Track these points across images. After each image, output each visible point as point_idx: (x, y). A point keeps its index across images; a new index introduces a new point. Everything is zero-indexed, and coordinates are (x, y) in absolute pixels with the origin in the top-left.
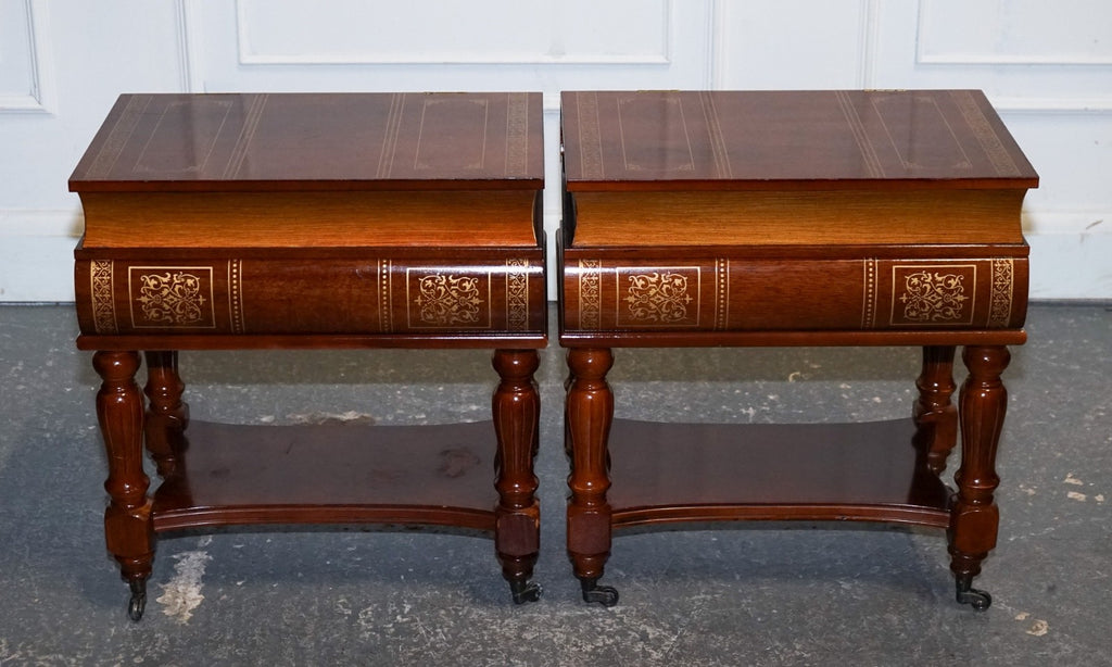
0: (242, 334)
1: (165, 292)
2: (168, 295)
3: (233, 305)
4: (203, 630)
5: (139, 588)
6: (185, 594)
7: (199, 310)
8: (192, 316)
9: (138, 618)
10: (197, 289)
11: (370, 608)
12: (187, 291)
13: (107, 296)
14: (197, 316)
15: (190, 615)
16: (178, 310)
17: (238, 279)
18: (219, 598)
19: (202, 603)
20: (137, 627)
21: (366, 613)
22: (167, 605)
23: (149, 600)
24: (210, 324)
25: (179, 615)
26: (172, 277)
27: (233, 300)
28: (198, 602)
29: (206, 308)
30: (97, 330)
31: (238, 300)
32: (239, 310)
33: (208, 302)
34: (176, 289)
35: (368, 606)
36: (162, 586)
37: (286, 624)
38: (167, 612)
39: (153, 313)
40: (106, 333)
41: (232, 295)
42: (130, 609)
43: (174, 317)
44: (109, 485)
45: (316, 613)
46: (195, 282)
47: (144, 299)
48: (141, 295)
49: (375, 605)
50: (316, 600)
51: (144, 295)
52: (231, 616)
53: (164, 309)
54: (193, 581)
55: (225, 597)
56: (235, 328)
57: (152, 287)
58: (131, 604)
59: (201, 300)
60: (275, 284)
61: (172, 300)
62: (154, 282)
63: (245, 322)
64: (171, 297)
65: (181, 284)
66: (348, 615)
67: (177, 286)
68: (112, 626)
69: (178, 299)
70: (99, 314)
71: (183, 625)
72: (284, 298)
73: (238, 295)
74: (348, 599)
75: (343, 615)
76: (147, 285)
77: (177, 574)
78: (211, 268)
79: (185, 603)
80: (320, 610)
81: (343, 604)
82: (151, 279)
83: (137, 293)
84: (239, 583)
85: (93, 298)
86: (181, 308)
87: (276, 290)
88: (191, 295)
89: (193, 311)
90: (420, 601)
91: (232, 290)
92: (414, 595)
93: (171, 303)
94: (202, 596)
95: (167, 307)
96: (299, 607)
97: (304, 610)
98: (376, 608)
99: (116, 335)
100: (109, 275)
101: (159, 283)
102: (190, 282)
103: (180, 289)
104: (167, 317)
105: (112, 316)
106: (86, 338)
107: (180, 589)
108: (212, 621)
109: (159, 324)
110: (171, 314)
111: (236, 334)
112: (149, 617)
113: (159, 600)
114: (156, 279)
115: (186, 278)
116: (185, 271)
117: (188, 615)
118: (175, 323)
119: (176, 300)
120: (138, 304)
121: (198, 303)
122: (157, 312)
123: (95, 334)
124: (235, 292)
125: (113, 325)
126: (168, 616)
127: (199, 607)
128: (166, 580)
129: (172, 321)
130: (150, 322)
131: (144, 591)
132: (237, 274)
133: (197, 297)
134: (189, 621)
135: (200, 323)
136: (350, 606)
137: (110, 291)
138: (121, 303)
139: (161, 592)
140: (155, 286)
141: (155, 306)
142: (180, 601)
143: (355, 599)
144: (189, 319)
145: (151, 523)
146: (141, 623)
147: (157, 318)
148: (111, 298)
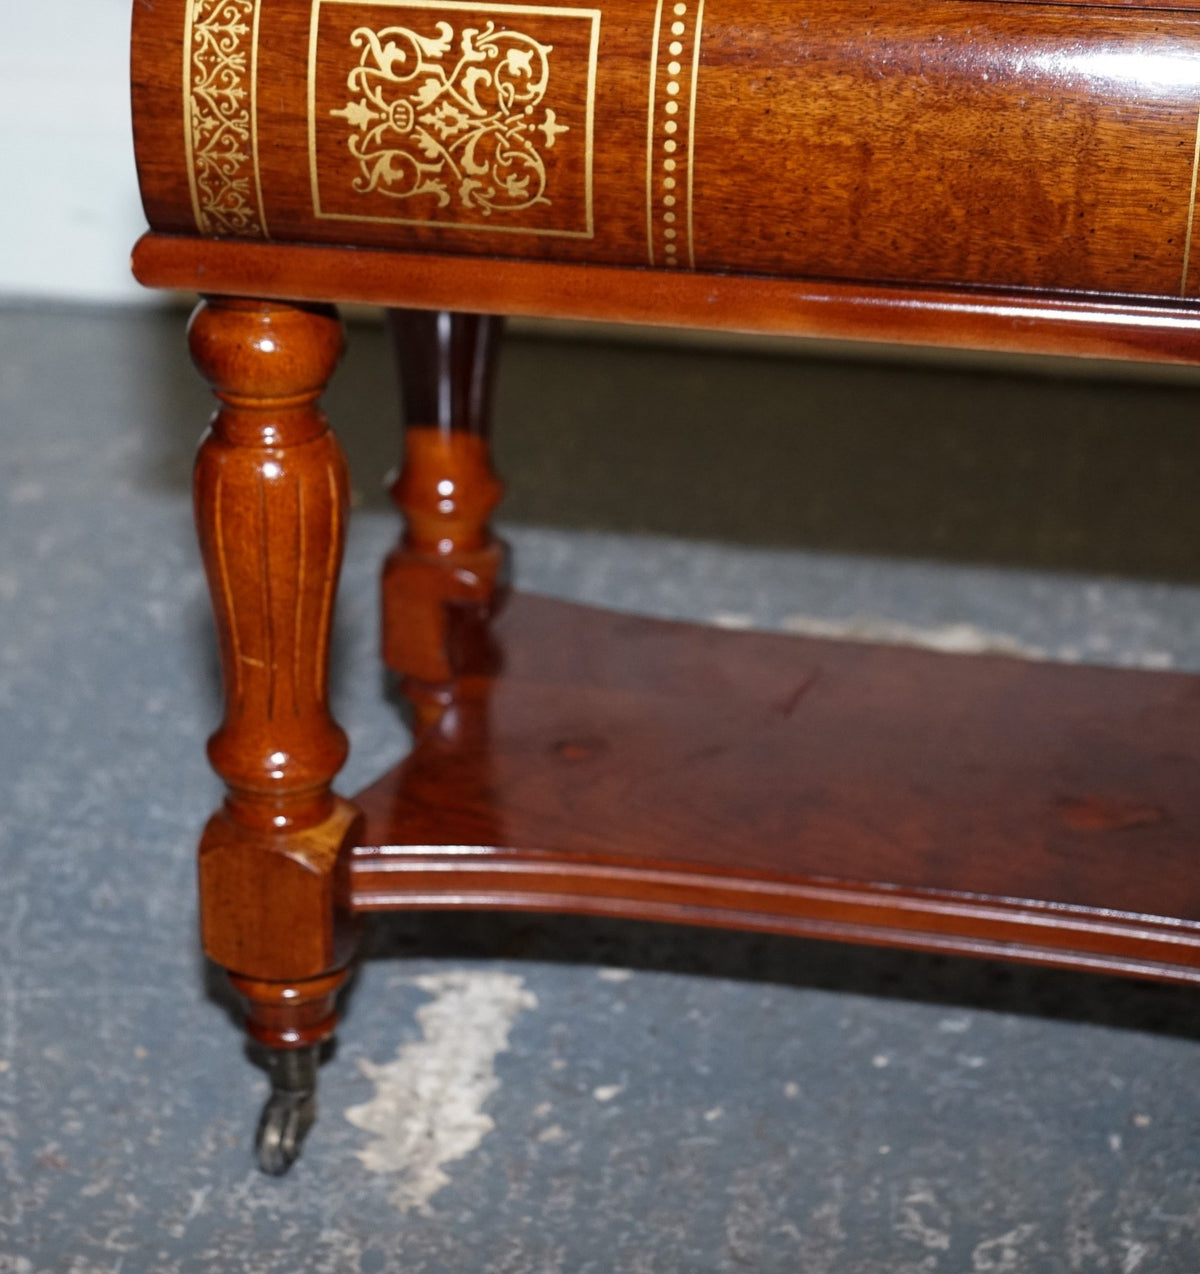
0: (681, 266)
1: (429, 92)
2: (437, 103)
3: (660, 156)
4: (475, 1237)
5: (295, 1076)
6: (436, 1104)
7: (539, 165)
8: (515, 187)
9: (283, 1165)
10: (541, 88)
11: (1008, 1239)
12: (506, 92)
13: (234, 93)
14: (534, 185)
15: (442, 1179)
16: (468, 160)
17: (685, 58)
18: (534, 1133)
19: (486, 1143)
20: (274, 1197)
21: (995, 1254)
22: (375, 1137)
23: (323, 1112)
24: (573, 217)
25: (405, 1174)
26: (456, 43)
27: (661, 138)
28: (467, 1142)
29: (564, 160)
30: (200, 219)
31: (681, 136)
32: (680, 175)
33: (572, 139)
34: (468, 84)
35: (1008, 1226)
36: (370, 1069)
37: (735, 1258)
38: (371, 1158)
39: (385, 168)
40: (229, 232)
41: (661, 116)
42: (259, 1138)
43: (453, 187)
44: (220, 749)
45: (836, 1232)
46: (536, 61)
47: (356, 114)
48: (344, 97)
49: (1027, 1229)
50: (838, 1182)
51: (357, 98)
52: (567, 1200)
53: (420, 154)
54: (468, 1066)
55: (554, 1133)
56: (660, 241)
57: (387, 73)
58: (264, 1122)
59: (551, 127)
60: (815, 87)
61: (450, 121)
62: (394, 53)
63: (699, 225)
64: (448, 110)
65: (488, 64)
66: (937, 1252)
67: (473, 74)
68: (197, 1182)
69: (470, 121)
70: (207, 157)
71: (413, 1212)
72: (846, 140)
73: (681, 118)
74: (940, 1194)
75: (917, 1250)
76: (371, 62)
77: (420, 1038)
78: (595, 15)
79: (430, 1134)
80: (847, 1222)
81: (920, 1207)
82: (384, 41)
83: (335, 91)
84: (604, 1093)
85: (189, 101)
86: (479, 158)
87: (817, 108)
88: (518, 107)
89: (519, 169)
90: (1174, 1235)
91: (662, 98)
92: (1156, 1212)
93: (446, 132)
94: (486, 1122)
95: (432, 148)
96: (782, 1202)
97: (796, 1215)
98: (1030, 1242)
99: (260, 239)
100: (247, 20)
101: (412, 58)
102: (517, 61)
103: (479, 84)
104: (431, 186)
105: (247, 166)
106: (167, 244)
107: (427, 1086)
108: (504, 1208)
109: (403, 208)
110: (445, 175)
111: (661, 266)
112: (315, 1167)
113: (355, 1114)
114: (402, 42)
115: (504, 45)
116: (502, 21)
117: (433, 1179)
118: (453, 211)
119: (463, 121)
120: (334, 130)
121: (539, 138)
122: (397, 163)
123: (190, 231)
124: (672, 108)
125: (250, 202)
126: (371, 1175)
127: (472, 1156)
128: (386, 1054)
129: (445, 200)
130: (371, 201)
131: (309, 1085)
132: (686, 40)
133: (539, 116)
134: (435, 1201)
135: (540, 217)
136: (946, 1219)
137: (245, 77)
138: (279, 121)
139: (365, 1091)
140: (397, 68)
141: (391, 140)
142: (416, 1127)
143: (961, 1197)
144: (501, 198)
145: (340, 877)
146: (288, 1183)
147: (396, 186)
148: (245, 104)
